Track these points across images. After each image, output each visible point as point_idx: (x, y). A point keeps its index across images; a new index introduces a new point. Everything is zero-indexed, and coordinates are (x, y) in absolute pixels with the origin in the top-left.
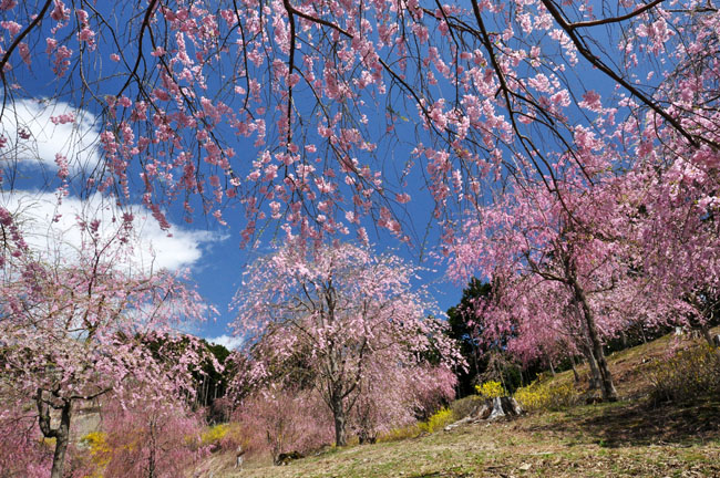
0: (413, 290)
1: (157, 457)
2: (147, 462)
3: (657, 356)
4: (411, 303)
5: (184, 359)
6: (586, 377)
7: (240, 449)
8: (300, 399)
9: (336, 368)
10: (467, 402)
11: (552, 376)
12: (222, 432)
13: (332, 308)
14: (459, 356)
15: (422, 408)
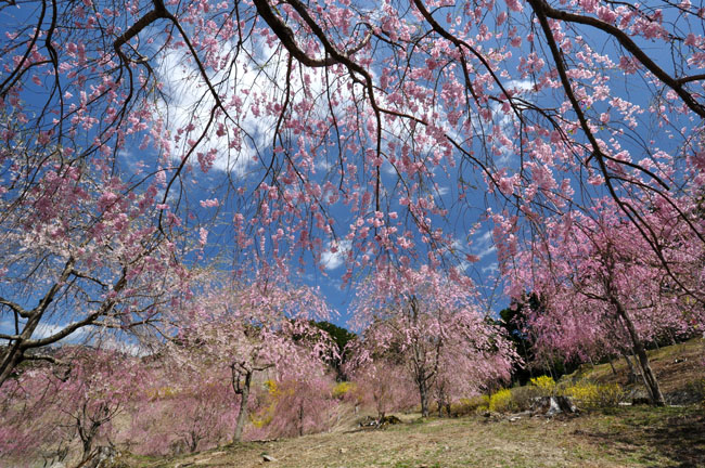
0: (476, 303)
1: (304, 405)
2: (298, 408)
3: (689, 358)
4: (474, 312)
5: (317, 347)
6: (623, 371)
7: (357, 401)
8: (395, 373)
9: (420, 358)
10: (523, 391)
11: (592, 368)
12: (345, 387)
13: (416, 314)
14: (516, 355)
15: (485, 386)
